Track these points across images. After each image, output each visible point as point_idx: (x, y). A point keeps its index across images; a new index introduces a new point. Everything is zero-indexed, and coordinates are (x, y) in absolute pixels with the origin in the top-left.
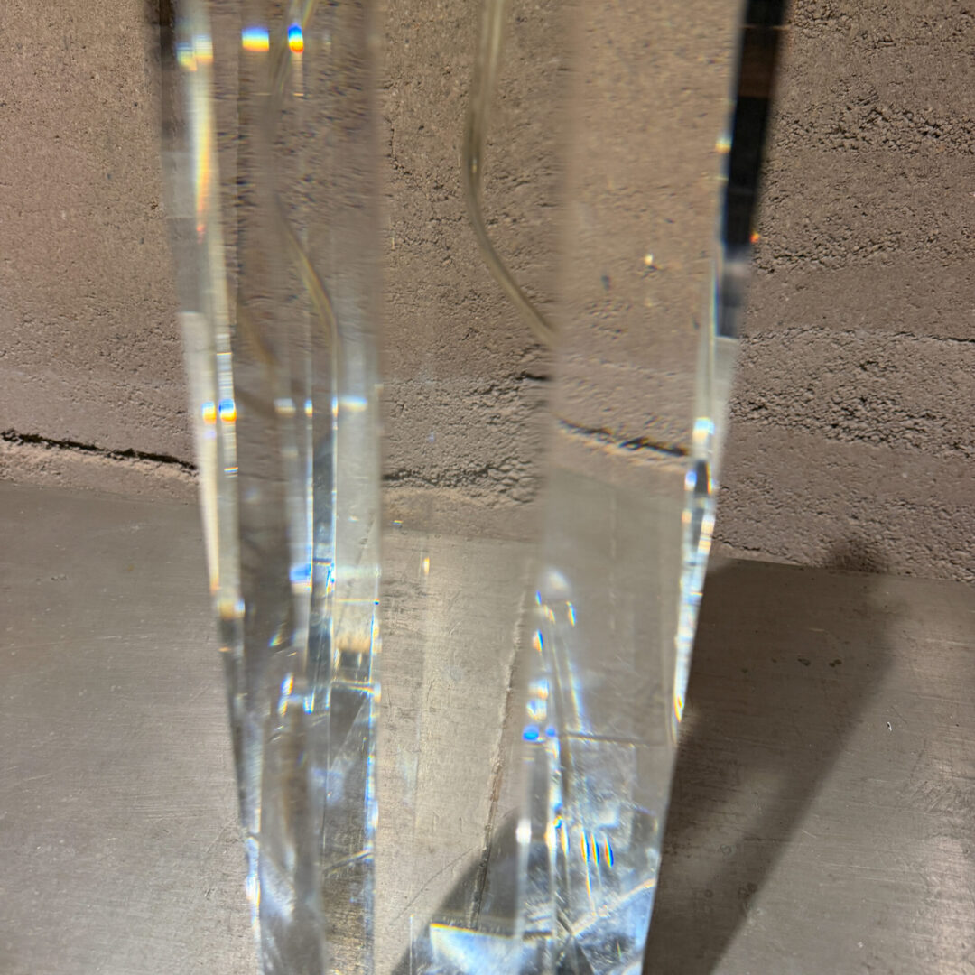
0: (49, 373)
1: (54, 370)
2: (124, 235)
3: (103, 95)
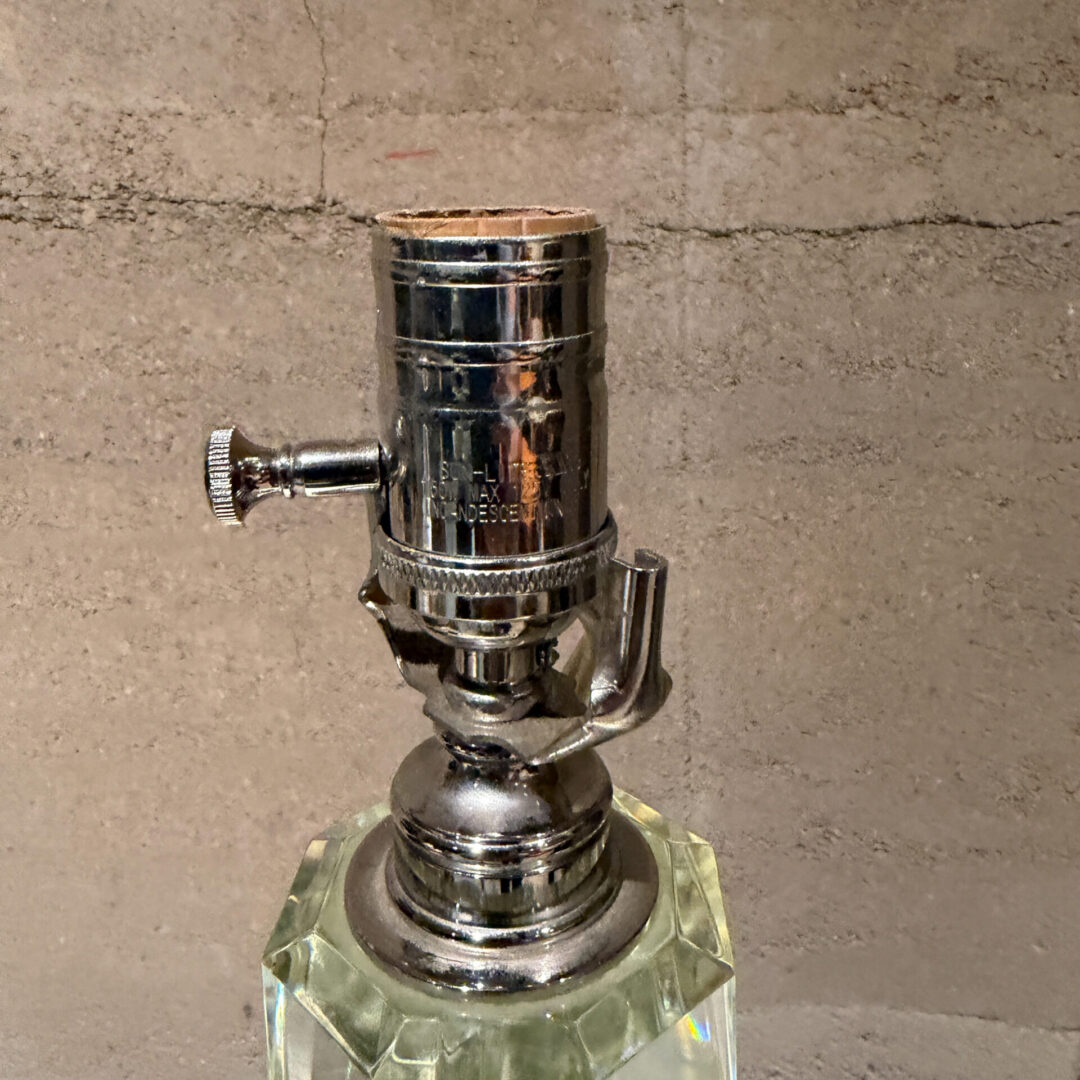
3: (110, 839)
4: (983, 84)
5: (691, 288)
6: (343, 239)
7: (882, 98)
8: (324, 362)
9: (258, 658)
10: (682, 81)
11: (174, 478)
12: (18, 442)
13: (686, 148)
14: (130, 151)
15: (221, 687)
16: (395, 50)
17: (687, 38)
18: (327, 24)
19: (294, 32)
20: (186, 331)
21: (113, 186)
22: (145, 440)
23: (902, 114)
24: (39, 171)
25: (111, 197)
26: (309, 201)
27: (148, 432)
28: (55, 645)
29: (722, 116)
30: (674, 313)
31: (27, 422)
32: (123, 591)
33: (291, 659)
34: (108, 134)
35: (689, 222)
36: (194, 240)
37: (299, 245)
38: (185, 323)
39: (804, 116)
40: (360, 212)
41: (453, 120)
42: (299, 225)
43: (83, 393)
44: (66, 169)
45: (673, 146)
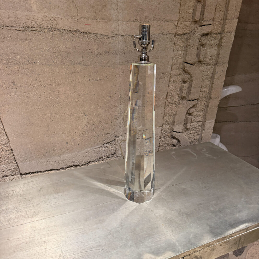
0: (34, 161)
1: (35, 160)
2: (49, 137)
3: (47, 120)
4: (148, 20)
5: (119, 42)
6: (80, 35)
7: (138, 21)
8: (77, 51)
9: (69, 92)
10: (118, 17)
11: (57, 67)
12: (35, 62)
13: (119, 25)
14: (52, 22)
15: (64, 96)
16: (86, 11)
17: (118, 12)
18: (78, 8)
19: (74, 8)
20: (59, 47)
21: (50, 27)
22: (53, 62)
23: (140, 22)
24: (39, 24)
25: (49, 28)
26: (75, 30)
27: (54, 60)
28: (40, 92)
29: (122, 22)
30: (118, 45)
31: (36, 59)
32: (50, 83)
33: (73, 92)
34: (49, 20)
35: (119, 34)
36: (60, 34)
37: (74, 35)
38: (59, 46)
39: (131, 22)
40: (82, 31)
41: (93, 20)
42: (74, 33)
43: (45, 55)
44: (43, 24)
45: (117, 25)
